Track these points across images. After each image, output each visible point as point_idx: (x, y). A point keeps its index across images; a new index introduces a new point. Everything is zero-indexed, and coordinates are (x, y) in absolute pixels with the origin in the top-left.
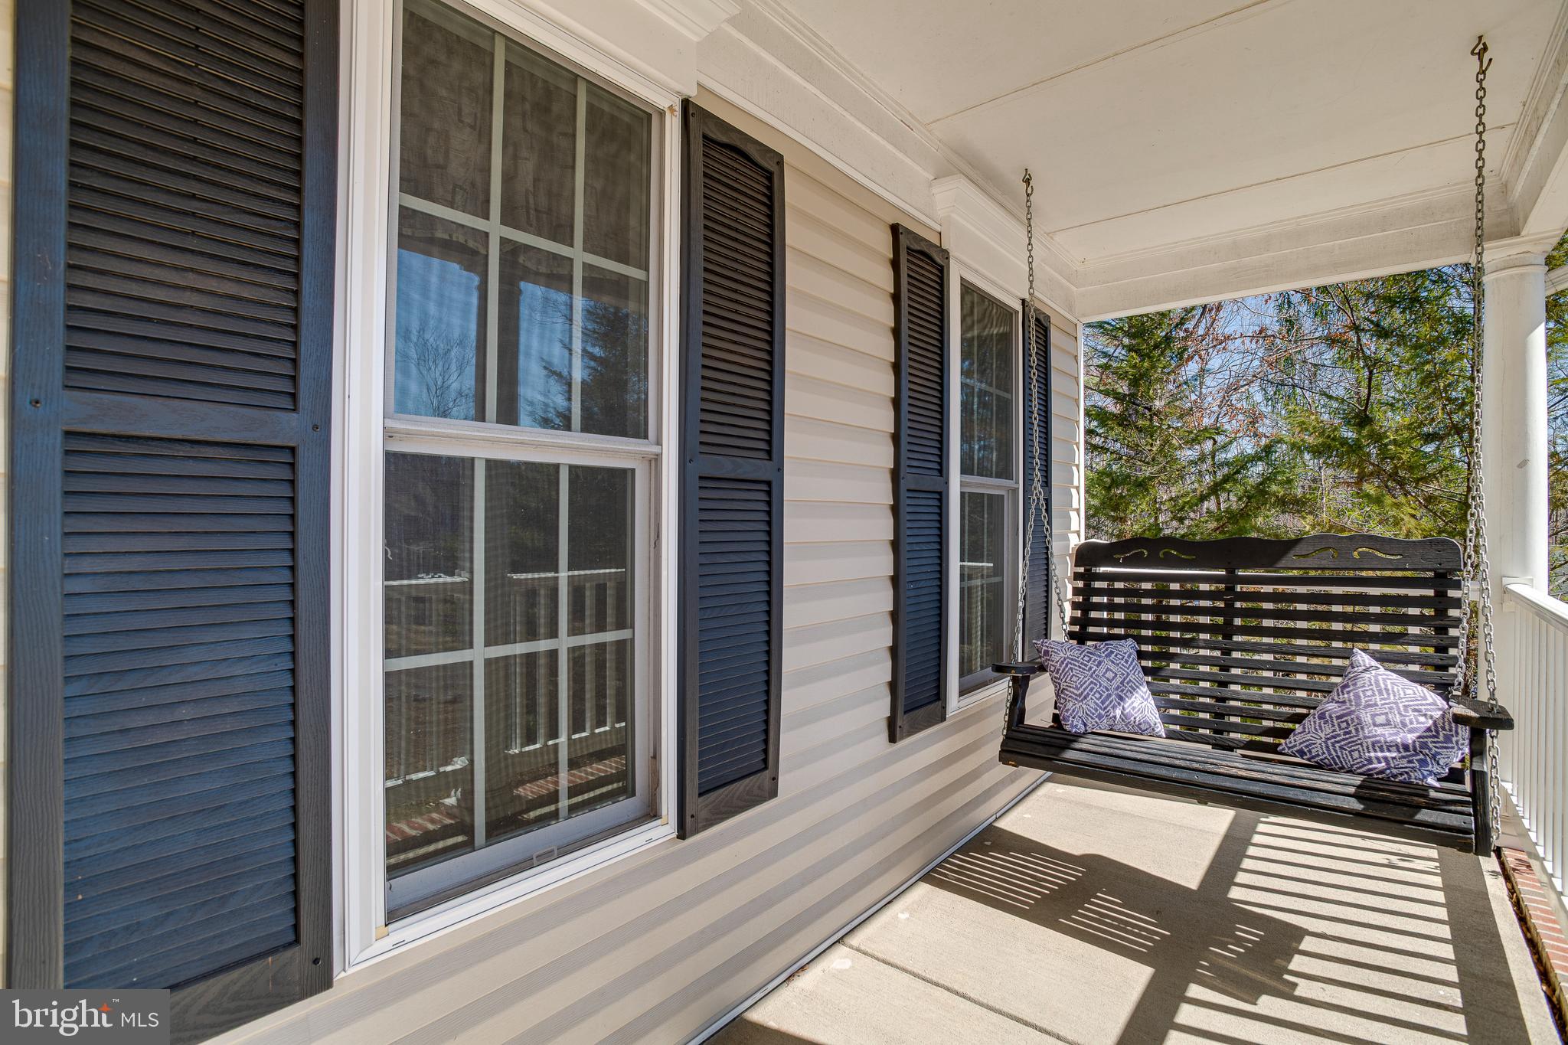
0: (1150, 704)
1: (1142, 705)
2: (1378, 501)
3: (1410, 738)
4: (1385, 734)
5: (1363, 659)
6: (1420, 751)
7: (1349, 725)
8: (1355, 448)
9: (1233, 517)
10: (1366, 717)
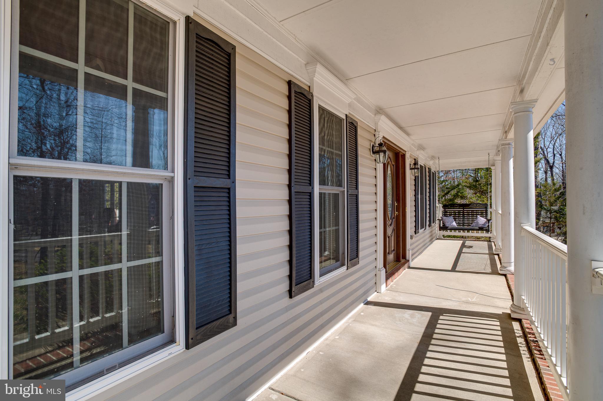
0: (455, 223)
1: (454, 224)
2: (480, 197)
3: (483, 223)
4: (481, 223)
5: (478, 216)
6: (484, 224)
7: (477, 223)
8: (475, 186)
9: (450, 200)
10: (479, 222)
